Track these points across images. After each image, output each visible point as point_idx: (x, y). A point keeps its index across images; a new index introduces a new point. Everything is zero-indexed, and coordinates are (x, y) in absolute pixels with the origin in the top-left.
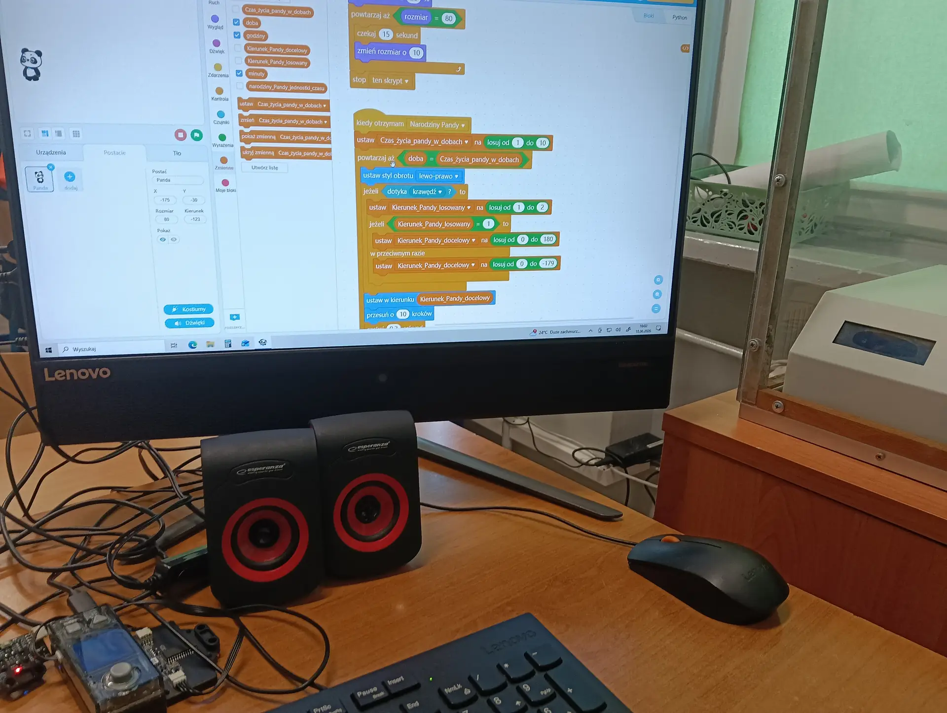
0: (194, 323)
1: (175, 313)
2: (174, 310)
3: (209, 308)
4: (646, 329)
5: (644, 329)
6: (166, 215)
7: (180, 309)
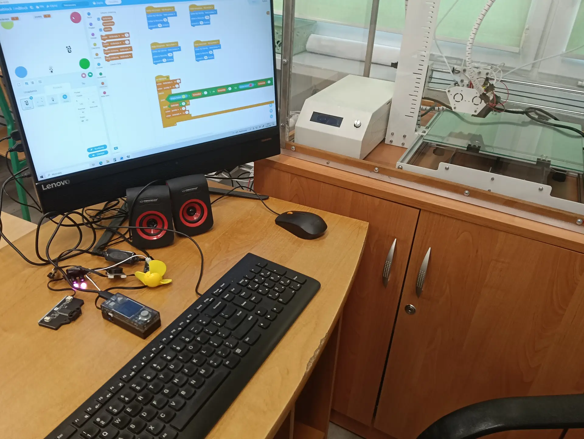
0: (100, 154)
1: (92, 151)
2: (91, 150)
3: (105, 147)
4: (269, 125)
5: (268, 125)
6: (83, 110)
7: (94, 149)
